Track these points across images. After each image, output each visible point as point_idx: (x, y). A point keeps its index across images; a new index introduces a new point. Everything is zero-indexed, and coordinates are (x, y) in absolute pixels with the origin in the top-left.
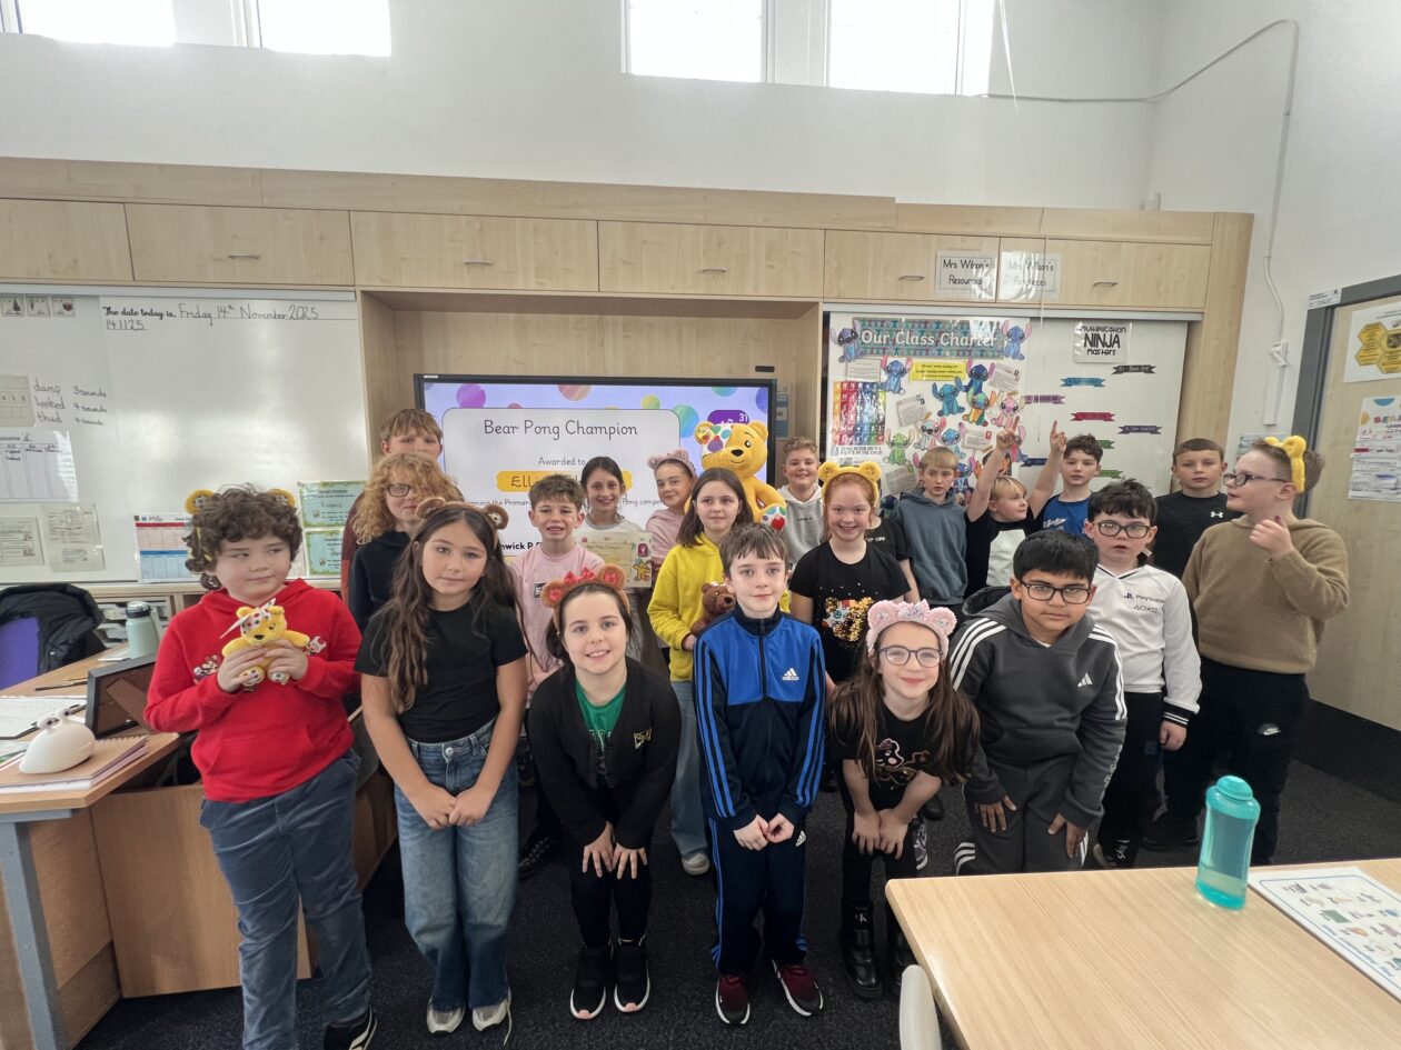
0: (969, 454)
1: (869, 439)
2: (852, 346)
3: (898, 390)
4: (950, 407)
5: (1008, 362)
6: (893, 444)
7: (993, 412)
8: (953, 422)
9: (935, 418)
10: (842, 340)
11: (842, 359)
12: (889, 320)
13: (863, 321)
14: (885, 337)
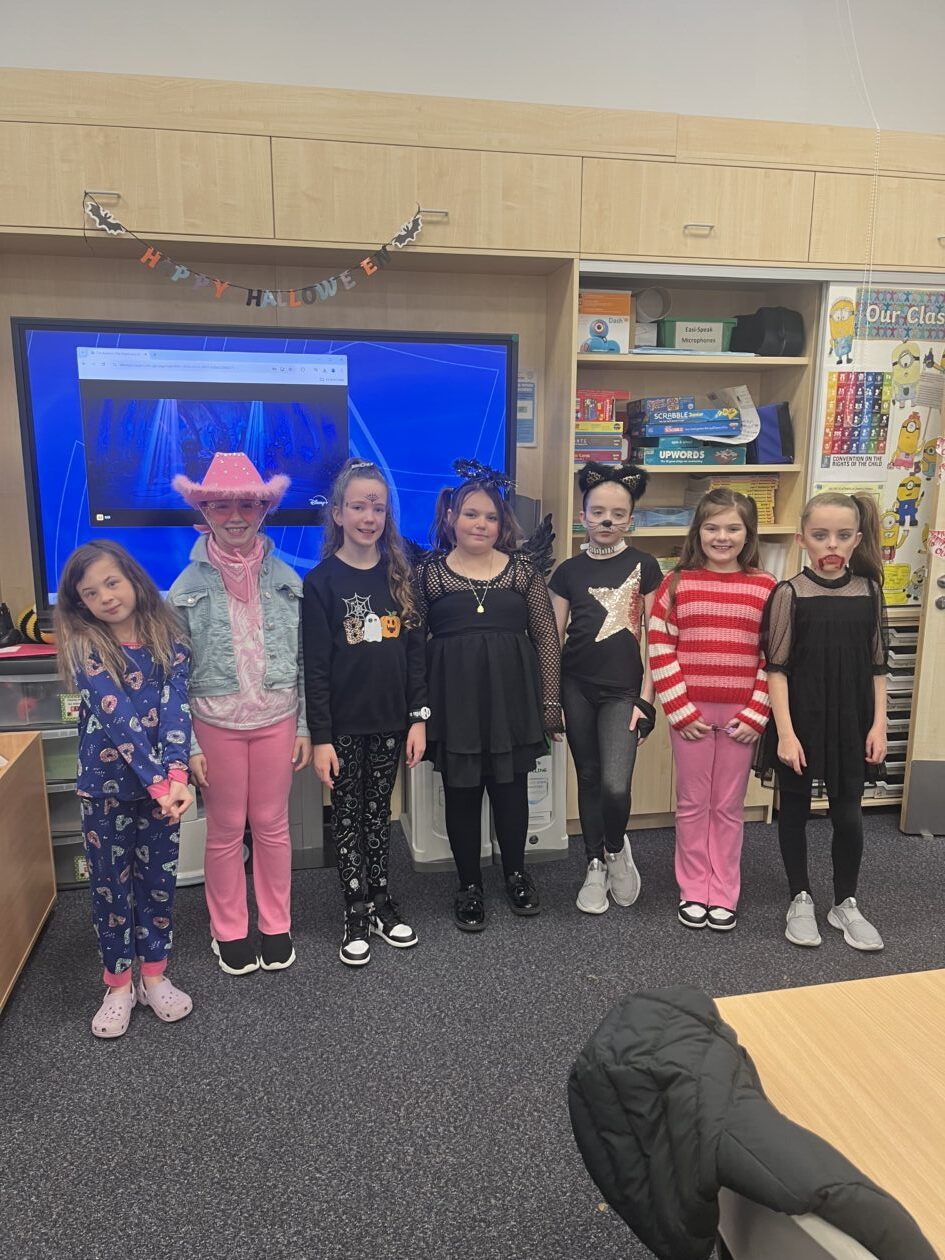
1: (868, 447)
12: (900, 291)
13: (869, 292)
14: (894, 313)
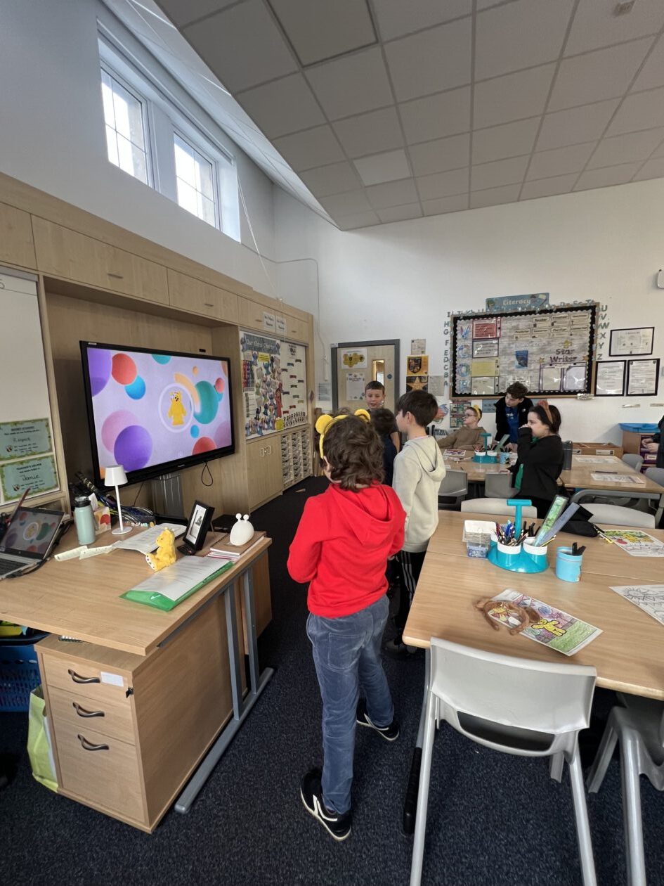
0: (272, 389)
2: (245, 345)
3: (256, 365)
4: (268, 373)
5: (277, 356)
6: (257, 387)
7: (276, 374)
8: (269, 377)
9: (265, 376)
10: (243, 343)
11: (242, 350)
12: (252, 335)
13: (246, 335)
14: (252, 343)
